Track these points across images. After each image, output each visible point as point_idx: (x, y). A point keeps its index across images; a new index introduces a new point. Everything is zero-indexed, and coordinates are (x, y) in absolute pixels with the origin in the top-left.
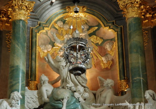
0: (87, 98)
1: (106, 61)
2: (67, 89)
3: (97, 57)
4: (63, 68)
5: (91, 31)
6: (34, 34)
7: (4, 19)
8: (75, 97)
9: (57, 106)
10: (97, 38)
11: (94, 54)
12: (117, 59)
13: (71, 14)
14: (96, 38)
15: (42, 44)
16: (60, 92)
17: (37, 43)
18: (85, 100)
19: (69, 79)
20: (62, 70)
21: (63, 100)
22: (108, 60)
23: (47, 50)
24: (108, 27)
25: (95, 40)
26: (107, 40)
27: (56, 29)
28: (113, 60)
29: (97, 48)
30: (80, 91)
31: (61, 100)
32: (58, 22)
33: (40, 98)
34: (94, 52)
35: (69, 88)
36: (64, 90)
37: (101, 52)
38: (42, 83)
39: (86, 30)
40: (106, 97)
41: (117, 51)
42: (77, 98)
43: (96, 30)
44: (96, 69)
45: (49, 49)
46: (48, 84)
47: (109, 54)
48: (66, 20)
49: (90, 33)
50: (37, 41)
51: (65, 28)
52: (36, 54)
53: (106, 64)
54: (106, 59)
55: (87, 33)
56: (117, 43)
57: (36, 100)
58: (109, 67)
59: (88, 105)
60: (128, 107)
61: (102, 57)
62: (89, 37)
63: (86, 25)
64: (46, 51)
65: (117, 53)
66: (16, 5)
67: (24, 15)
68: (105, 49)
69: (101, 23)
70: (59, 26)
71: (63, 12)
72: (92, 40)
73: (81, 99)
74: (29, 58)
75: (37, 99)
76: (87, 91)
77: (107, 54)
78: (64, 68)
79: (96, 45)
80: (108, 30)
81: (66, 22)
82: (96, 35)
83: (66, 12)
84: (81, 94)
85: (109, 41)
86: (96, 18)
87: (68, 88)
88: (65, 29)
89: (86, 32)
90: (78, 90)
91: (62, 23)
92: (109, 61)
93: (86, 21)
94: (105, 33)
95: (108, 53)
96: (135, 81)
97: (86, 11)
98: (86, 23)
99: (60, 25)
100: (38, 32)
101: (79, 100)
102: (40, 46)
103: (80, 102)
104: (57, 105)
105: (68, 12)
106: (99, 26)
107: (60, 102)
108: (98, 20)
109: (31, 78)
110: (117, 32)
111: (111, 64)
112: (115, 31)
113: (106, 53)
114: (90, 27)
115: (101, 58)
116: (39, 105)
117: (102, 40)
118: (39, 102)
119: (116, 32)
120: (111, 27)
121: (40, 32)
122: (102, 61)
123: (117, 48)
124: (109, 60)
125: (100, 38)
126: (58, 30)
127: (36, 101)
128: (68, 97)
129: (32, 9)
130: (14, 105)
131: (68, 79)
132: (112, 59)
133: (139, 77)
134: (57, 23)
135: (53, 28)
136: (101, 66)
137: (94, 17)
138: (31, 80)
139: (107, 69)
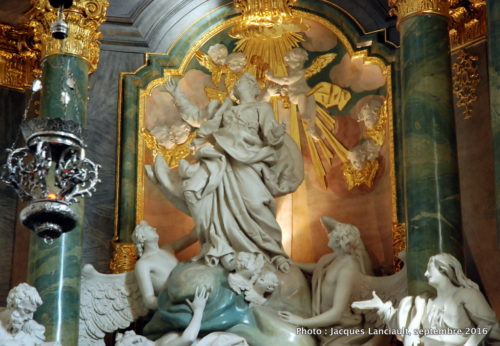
0: (271, 289)
1: (361, 162)
2: (210, 264)
3: (333, 152)
4: (196, 197)
5: (316, 68)
6: (130, 95)
7: (29, 54)
8: (231, 289)
9: (174, 319)
10: (332, 91)
11: (324, 142)
12: (392, 156)
13: (251, 18)
14: (328, 91)
15: (159, 124)
16: (186, 276)
17: (141, 121)
18: (267, 295)
19: (216, 233)
20: (192, 204)
21: (192, 301)
22: (366, 158)
23: (176, 142)
24: (365, 51)
25: (326, 97)
26: (366, 93)
27: (205, 71)
28: (380, 159)
29: (332, 122)
30: (245, 268)
31: (188, 301)
32: (211, 48)
33: (135, 296)
34: (325, 135)
35: (217, 262)
36: (202, 267)
37: (345, 135)
38: (140, 250)
39: (298, 68)
40: (335, 283)
41: (392, 128)
42: (239, 293)
43: (330, 66)
44: (330, 192)
45: (180, 136)
46: (158, 250)
47: (370, 139)
48: (237, 40)
49: (310, 75)
50: (141, 116)
51: (234, 65)
52: (136, 156)
53: (361, 172)
54: (358, 156)
55: (303, 78)
56: (390, 103)
57: (123, 302)
58: (369, 183)
59: (279, 313)
60: (379, 312)
61: (347, 149)
62: (309, 88)
63: (300, 50)
64: (170, 145)
65: (392, 134)
66: (47, 10)
67: (77, 38)
68: (356, 124)
69: (345, 41)
70: (214, 60)
71: (222, 14)
72: (318, 97)
73: (252, 295)
74: (116, 172)
75: (126, 301)
76: (282, 267)
77: (363, 140)
78: (199, 196)
79: (330, 114)
80: (365, 59)
81: (238, 44)
82: (329, 81)
83: (236, 15)
84: (254, 278)
85: (371, 96)
86: (327, 24)
87: (213, 262)
88: (232, 69)
89: (300, 72)
90: (239, 266)
91: (224, 51)
92: (369, 162)
93: (300, 37)
94: (356, 71)
95: (365, 136)
96: (416, 227)
97: (297, 5)
98: (299, 44)
99: (219, 58)
100: (145, 87)
101: (246, 298)
102: (152, 132)
103: (248, 302)
104: (178, 315)
105: (240, 14)
106: (338, 50)
107: (183, 307)
108: (334, 29)
109: (118, 234)
110: (393, 64)
111: (374, 172)
112: (387, 63)
113: (361, 137)
114: (313, 56)
115: (344, 154)
116: (132, 320)
117: (349, 96)
118: (133, 310)
119: (389, 67)
120: (373, 52)
121: (149, 87)
122: (349, 162)
123: (391, 118)
124: (369, 158)
125: (343, 88)
126: (210, 74)
127: (121, 306)
128: (209, 291)
129: (102, 16)
130: (16, 326)
131: (212, 231)
132: (377, 156)
133: (426, 211)
134: (209, 52)
135: (195, 71)
136: (344, 180)
137: (322, 21)
138: (118, 241)
139: (362, 189)
